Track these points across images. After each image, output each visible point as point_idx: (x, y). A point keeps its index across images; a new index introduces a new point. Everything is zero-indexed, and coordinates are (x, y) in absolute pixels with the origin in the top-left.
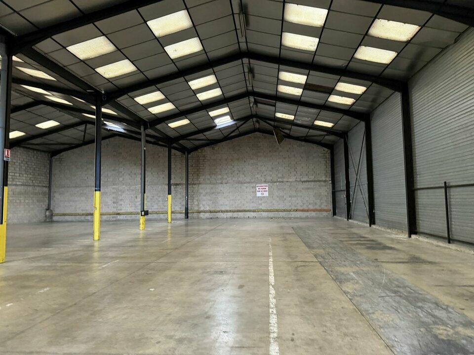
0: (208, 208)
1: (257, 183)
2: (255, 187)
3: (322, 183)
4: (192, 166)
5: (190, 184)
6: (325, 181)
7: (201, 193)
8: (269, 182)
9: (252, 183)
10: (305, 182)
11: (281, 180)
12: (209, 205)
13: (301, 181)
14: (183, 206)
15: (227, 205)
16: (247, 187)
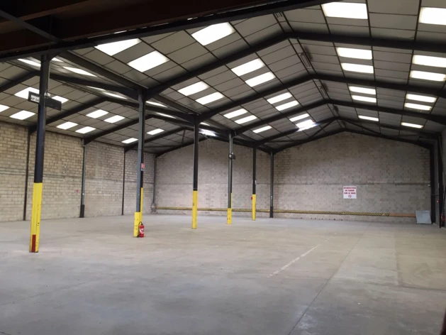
0: (292, 209)
1: (344, 184)
2: (342, 189)
3: (420, 186)
4: (277, 166)
5: (275, 184)
6: (423, 184)
7: (286, 193)
8: (357, 184)
9: (338, 184)
10: (398, 184)
11: (371, 182)
12: (293, 205)
13: (394, 183)
14: (268, 205)
15: (311, 206)
16: (333, 189)
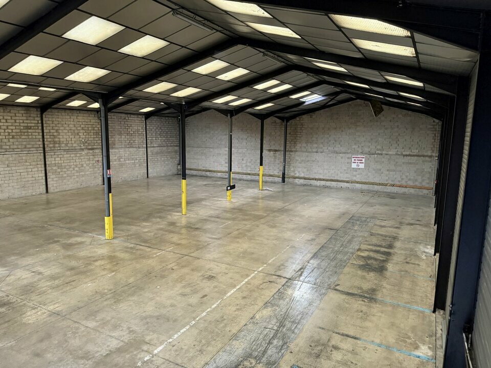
0: (302, 175)
1: (353, 154)
2: (350, 158)
3: (427, 158)
4: (290, 134)
5: (288, 151)
6: (431, 157)
7: (297, 160)
8: (366, 154)
9: (348, 153)
10: (407, 155)
11: (379, 152)
12: (303, 172)
13: (402, 154)
14: (280, 170)
15: (320, 174)
16: (342, 158)
